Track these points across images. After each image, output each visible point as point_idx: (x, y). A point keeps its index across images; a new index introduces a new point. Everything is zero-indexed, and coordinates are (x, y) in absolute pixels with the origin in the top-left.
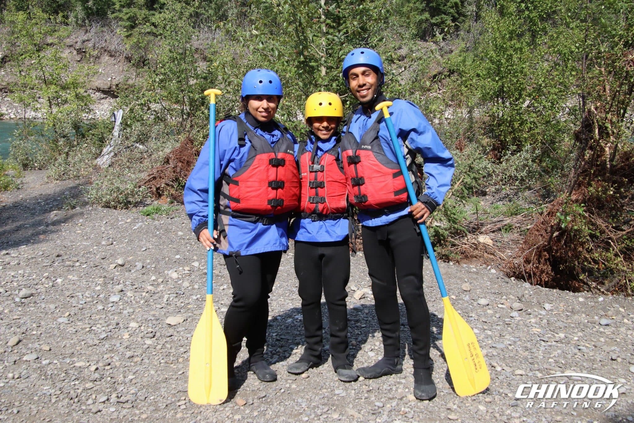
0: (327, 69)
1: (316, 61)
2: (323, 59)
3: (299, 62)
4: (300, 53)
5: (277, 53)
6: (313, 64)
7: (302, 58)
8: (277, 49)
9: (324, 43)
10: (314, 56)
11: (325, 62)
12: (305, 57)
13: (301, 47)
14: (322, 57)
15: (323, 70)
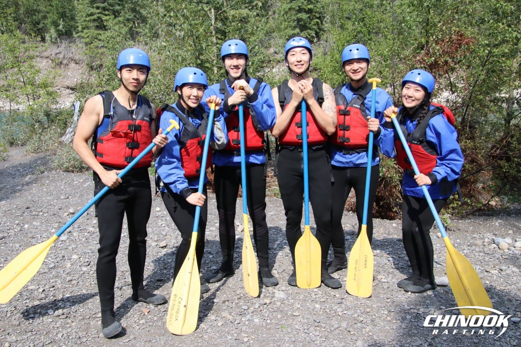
0: (218, 68)
1: (209, 63)
2: (215, 62)
3: (196, 64)
4: (198, 58)
5: (180, 58)
6: (207, 65)
7: (199, 62)
8: (181, 55)
9: (215, 51)
10: (208, 59)
11: (216, 64)
12: (202, 61)
13: (197, 54)
14: (214, 60)
15: (215, 69)
